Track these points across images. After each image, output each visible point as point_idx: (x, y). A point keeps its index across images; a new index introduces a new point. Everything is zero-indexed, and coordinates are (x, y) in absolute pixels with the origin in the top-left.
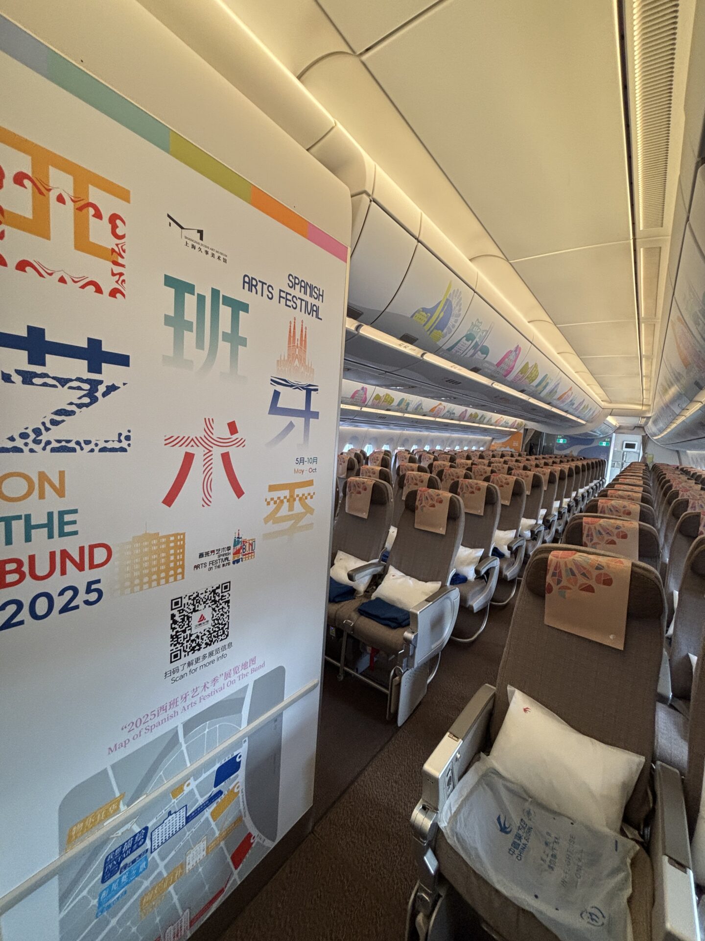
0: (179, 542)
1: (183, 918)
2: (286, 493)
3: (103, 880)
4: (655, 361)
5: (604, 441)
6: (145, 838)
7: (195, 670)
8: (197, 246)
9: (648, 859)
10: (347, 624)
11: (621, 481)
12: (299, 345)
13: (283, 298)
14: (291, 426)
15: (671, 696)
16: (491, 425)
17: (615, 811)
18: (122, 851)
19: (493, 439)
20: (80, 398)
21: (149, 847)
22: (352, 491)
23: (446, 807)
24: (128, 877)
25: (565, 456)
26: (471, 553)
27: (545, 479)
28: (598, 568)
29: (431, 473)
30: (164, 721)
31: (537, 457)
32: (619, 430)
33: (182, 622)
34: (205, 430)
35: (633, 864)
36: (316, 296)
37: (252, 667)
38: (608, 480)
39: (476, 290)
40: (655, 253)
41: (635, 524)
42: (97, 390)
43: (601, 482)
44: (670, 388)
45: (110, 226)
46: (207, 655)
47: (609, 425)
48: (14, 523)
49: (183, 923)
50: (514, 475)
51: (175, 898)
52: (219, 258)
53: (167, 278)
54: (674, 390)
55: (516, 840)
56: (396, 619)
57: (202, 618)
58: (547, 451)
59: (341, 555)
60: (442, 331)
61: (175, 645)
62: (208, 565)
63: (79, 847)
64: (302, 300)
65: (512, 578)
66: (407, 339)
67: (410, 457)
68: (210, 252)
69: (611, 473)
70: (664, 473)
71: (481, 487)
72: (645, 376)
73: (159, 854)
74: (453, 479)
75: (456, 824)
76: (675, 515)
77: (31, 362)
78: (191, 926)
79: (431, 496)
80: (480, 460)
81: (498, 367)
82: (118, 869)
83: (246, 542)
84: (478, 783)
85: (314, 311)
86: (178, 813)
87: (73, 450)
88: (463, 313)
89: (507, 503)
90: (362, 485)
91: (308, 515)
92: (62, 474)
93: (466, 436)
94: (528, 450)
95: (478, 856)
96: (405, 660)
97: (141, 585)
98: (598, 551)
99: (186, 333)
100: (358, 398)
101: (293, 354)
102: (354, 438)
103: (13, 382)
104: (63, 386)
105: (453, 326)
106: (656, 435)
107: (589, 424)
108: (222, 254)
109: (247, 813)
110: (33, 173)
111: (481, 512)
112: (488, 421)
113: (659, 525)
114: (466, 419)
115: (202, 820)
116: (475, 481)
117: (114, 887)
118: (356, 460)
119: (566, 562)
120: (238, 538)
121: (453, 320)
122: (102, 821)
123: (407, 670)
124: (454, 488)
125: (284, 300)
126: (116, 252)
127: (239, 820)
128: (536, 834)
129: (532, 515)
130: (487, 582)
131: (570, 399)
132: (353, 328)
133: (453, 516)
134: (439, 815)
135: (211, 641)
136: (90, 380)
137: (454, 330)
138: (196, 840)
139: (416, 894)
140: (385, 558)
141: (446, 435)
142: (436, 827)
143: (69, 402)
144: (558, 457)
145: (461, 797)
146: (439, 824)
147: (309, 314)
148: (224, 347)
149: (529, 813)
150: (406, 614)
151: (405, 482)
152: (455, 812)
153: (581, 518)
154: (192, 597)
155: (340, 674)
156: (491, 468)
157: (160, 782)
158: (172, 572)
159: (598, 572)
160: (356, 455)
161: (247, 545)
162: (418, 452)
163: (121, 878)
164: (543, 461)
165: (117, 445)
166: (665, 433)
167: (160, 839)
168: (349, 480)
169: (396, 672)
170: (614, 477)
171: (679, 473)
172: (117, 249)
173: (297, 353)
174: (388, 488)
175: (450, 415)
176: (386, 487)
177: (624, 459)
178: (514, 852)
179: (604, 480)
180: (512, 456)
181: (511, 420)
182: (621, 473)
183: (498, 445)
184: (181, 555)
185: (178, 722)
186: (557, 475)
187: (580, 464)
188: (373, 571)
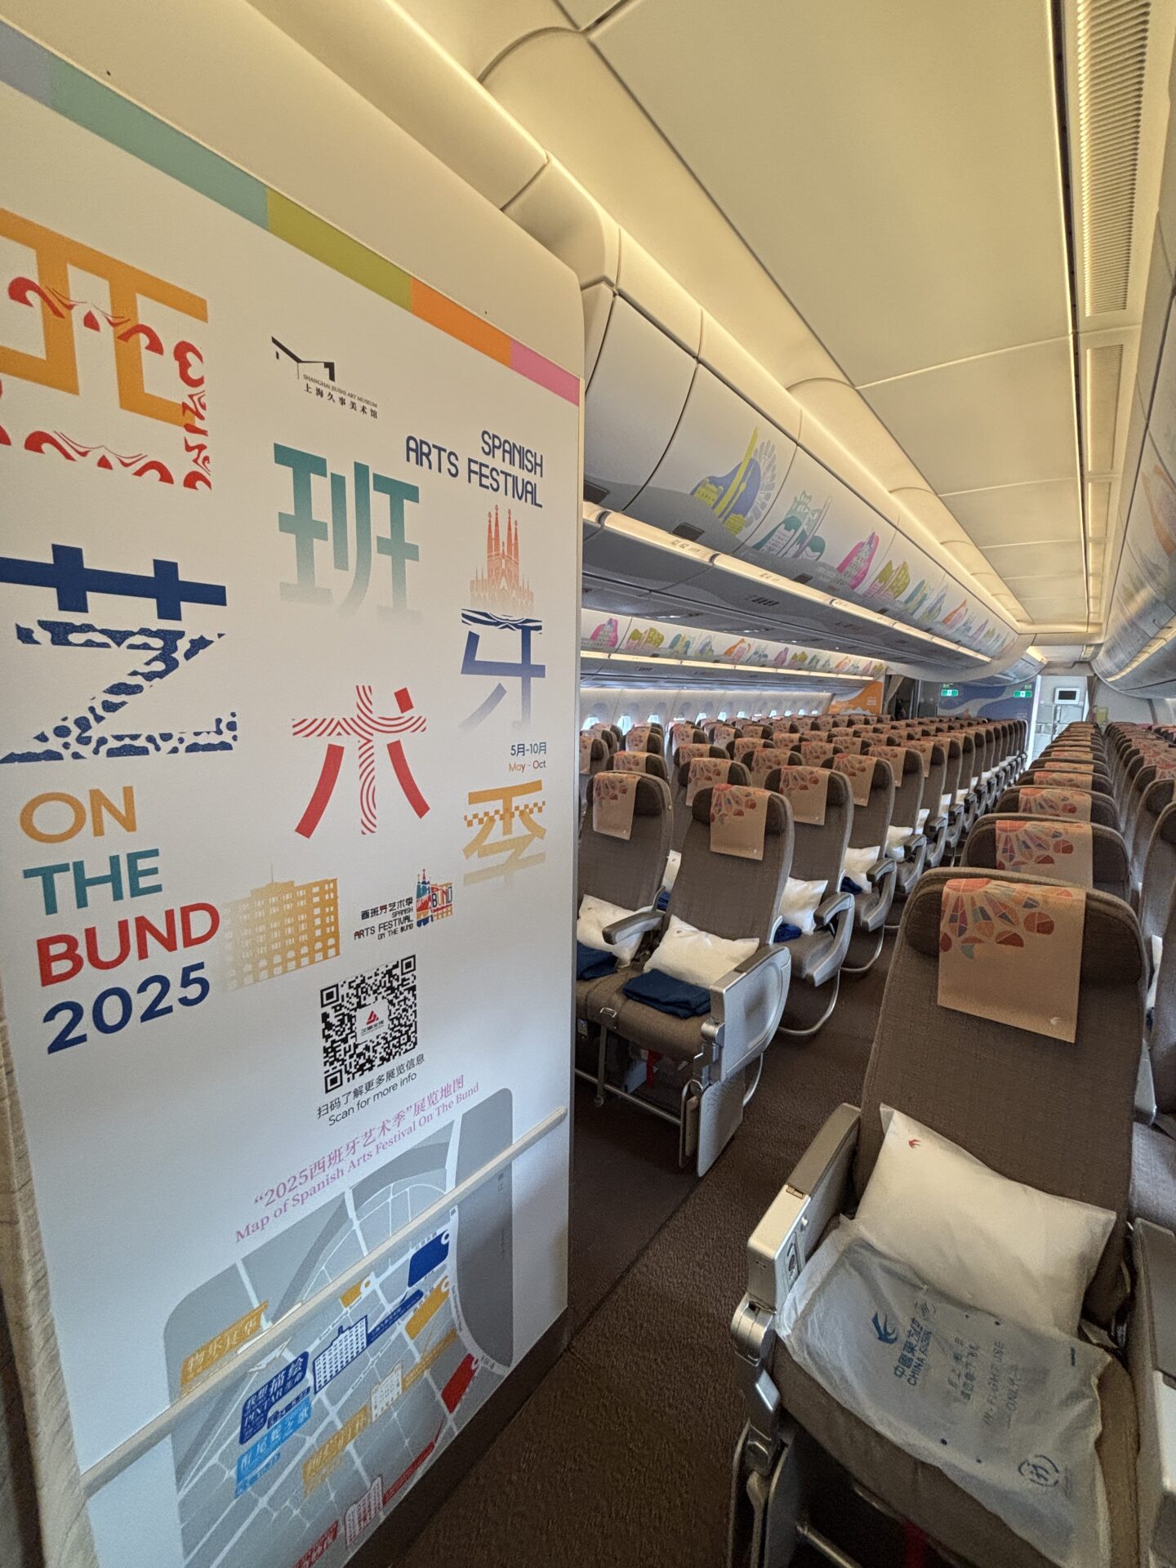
0: (327, 894)
1: (372, 1492)
2: (498, 804)
3: (243, 1439)
4: (1110, 547)
5: (1023, 689)
6: (304, 1370)
7: (367, 1102)
8: (326, 391)
9: (1128, 1378)
10: (607, 1015)
11: (1054, 755)
12: (506, 553)
13: (476, 473)
14: (500, 691)
15: (1154, 1111)
16: (829, 672)
17: (1069, 1301)
18: (268, 1392)
19: (834, 695)
20: (148, 663)
21: (311, 1383)
22: (602, 795)
23: (787, 1305)
24: (282, 1432)
25: (957, 718)
26: (807, 888)
27: (925, 759)
28: (1027, 905)
29: (732, 758)
30: (321, 1186)
31: (909, 721)
32: (1047, 669)
33: (341, 1025)
34: (358, 706)
35: (1100, 1387)
36: (530, 467)
37: (457, 1093)
38: (1032, 754)
39: (800, 441)
40: (1111, 356)
41: (1086, 828)
42: (176, 649)
43: (1019, 759)
44: (1138, 591)
45: (177, 364)
46: (385, 1077)
47: (1030, 662)
48: (57, 877)
49: (373, 1498)
50: (873, 755)
51: (358, 1462)
52: (363, 409)
53: (278, 449)
54: (1144, 596)
55: (905, 1353)
56: (687, 1002)
57: (373, 1017)
58: (927, 710)
59: (589, 901)
60: (745, 515)
61: (332, 1063)
62: (377, 929)
63: (198, 1391)
64: (507, 475)
65: (877, 926)
66: (686, 532)
67: (695, 734)
68: (348, 400)
69: (1035, 745)
70: (1128, 738)
71: (820, 780)
72: (1093, 575)
73: (327, 1394)
74: (770, 767)
75: (806, 1329)
76: (1152, 809)
77: (63, 606)
78: (384, 1503)
79: (733, 796)
80: (813, 732)
81: (841, 572)
82: (265, 1421)
83: (437, 890)
84: (839, 1265)
85: (528, 492)
86: (354, 1329)
87: (144, 751)
88: (778, 482)
89: (864, 802)
90: (619, 785)
91: (536, 840)
92: (128, 793)
93: (787, 693)
94: (893, 710)
95: (843, 1379)
96: (705, 1070)
97: (270, 967)
98: (1027, 877)
99: (317, 543)
100: (602, 639)
101: (498, 569)
102: (599, 706)
103: (36, 643)
104: (119, 644)
105: (763, 506)
106: (1111, 675)
107: (996, 662)
108: (368, 402)
109: (464, 1325)
110: (41, 279)
111: (819, 819)
112: (824, 666)
113: (1122, 826)
114: (786, 664)
115: (393, 1338)
116: (809, 768)
117: (261, 1449)
118: (604, 743)
119: (972, 898)
120: (424, 883)
121: (762, 495)
122: (234, 1347)
123: (710, 1085)
124: (773, 782)
125: (478, 477)
126: (191, 410)
127: (452, 1336)
128: (939, 1343)
129: (907, 820)
130: (834, 936)
131: (965, 619)
132: (593, 519)
133: (774, 829)
134: (777, 1317)
135: (390, 1054)
136: (163, 631)
137: (764, 513)
138: (384, 1369)
139: (744, 1444)
140: (663, 903)
141: (753, 692)
142: (773, 1338)
143: (129, 672)
144: (945, 720)
145: (811, 1288)
146: (778, 1331)
147: (520, 498)
148: (381, 563)
149: (924, 1309)
150: (703, 993)
151: (690, 775)
152: (804, 1311)
153: (992, 821)
154: (354, 985)
155: (598, 1096)
156: (832, 745)
157: (322, 1282)
158: (319, 945)
159: (1028, 911)
160: (605, 735)
161: (439, 893)
162: (707, 724)
163: (269, 1435)
164: (919, 729)
165: (215, 739)
166: (1129, 670)
167: (328, 1370)
168: (596, 776)
169: (692, 1088)
170: (1043, 751)
171: (1154, 737)
172: (191, 405)
173: (504, 566)
174: (663, 787)
175: (760, 659)
176: (659, 785)
177: (1058, 719)
178: (903, 1373)
179: (1024, 756)
180: (867, 722)
181: (862, 661)
182: (1053, 742)
183: (842, 705)
184: (332, 917)
185: (344, 1186)
186: (946, 752)
187: (982, 730)
188: (644, 927)
